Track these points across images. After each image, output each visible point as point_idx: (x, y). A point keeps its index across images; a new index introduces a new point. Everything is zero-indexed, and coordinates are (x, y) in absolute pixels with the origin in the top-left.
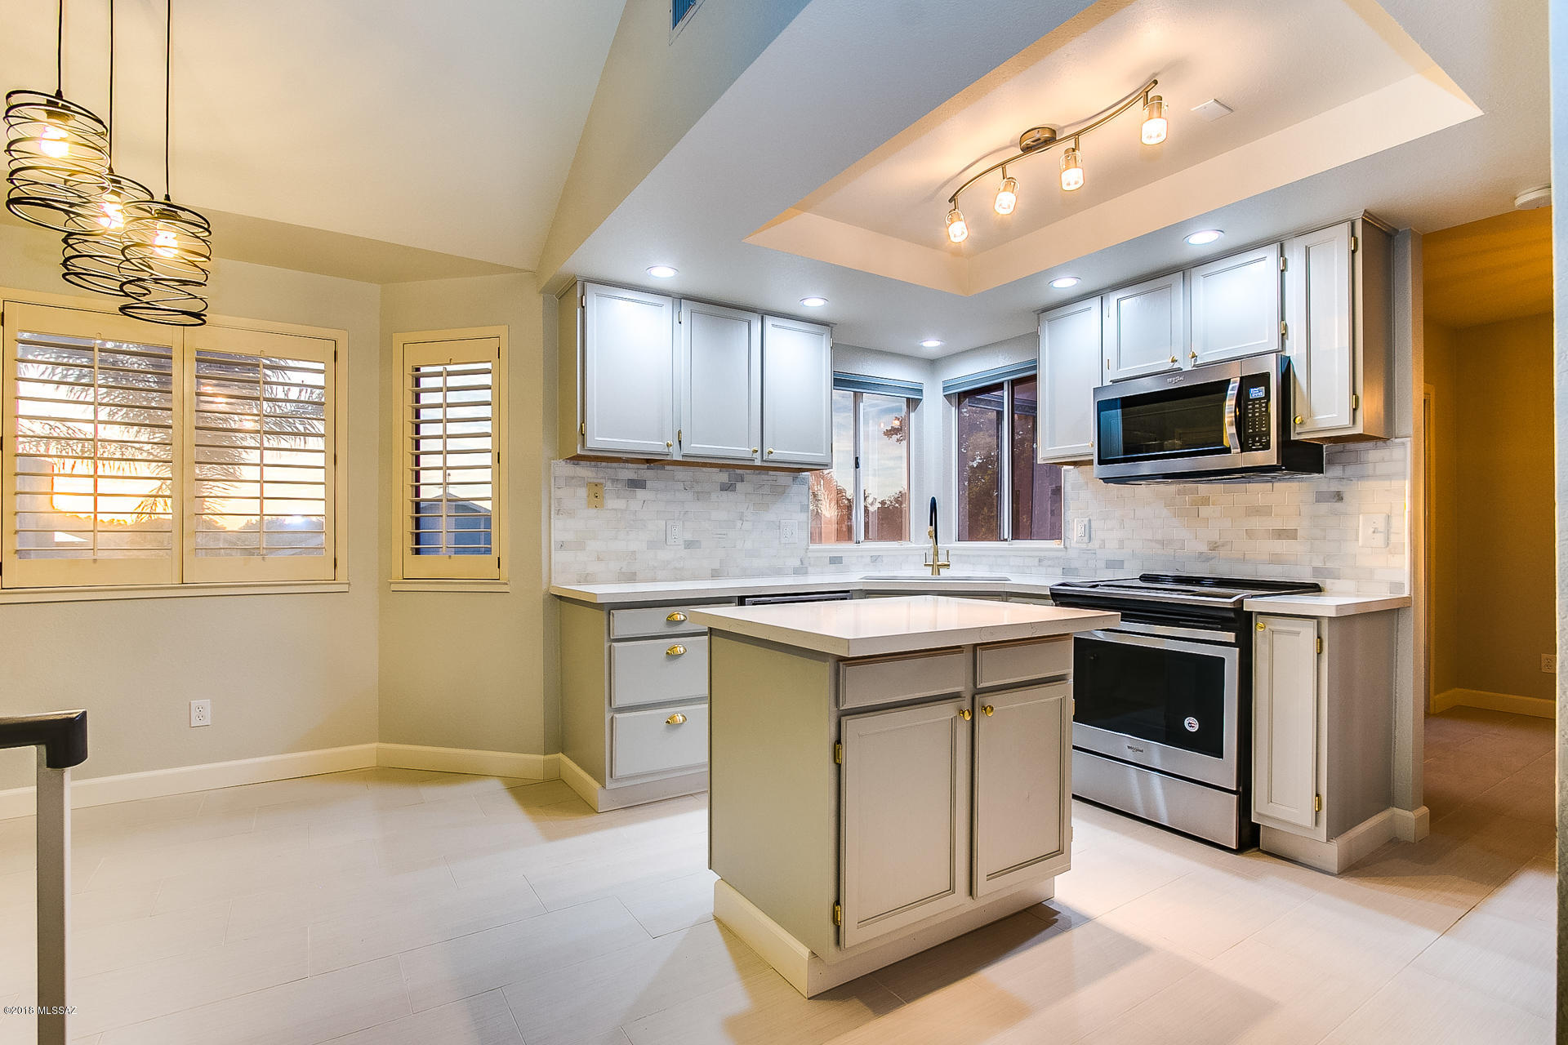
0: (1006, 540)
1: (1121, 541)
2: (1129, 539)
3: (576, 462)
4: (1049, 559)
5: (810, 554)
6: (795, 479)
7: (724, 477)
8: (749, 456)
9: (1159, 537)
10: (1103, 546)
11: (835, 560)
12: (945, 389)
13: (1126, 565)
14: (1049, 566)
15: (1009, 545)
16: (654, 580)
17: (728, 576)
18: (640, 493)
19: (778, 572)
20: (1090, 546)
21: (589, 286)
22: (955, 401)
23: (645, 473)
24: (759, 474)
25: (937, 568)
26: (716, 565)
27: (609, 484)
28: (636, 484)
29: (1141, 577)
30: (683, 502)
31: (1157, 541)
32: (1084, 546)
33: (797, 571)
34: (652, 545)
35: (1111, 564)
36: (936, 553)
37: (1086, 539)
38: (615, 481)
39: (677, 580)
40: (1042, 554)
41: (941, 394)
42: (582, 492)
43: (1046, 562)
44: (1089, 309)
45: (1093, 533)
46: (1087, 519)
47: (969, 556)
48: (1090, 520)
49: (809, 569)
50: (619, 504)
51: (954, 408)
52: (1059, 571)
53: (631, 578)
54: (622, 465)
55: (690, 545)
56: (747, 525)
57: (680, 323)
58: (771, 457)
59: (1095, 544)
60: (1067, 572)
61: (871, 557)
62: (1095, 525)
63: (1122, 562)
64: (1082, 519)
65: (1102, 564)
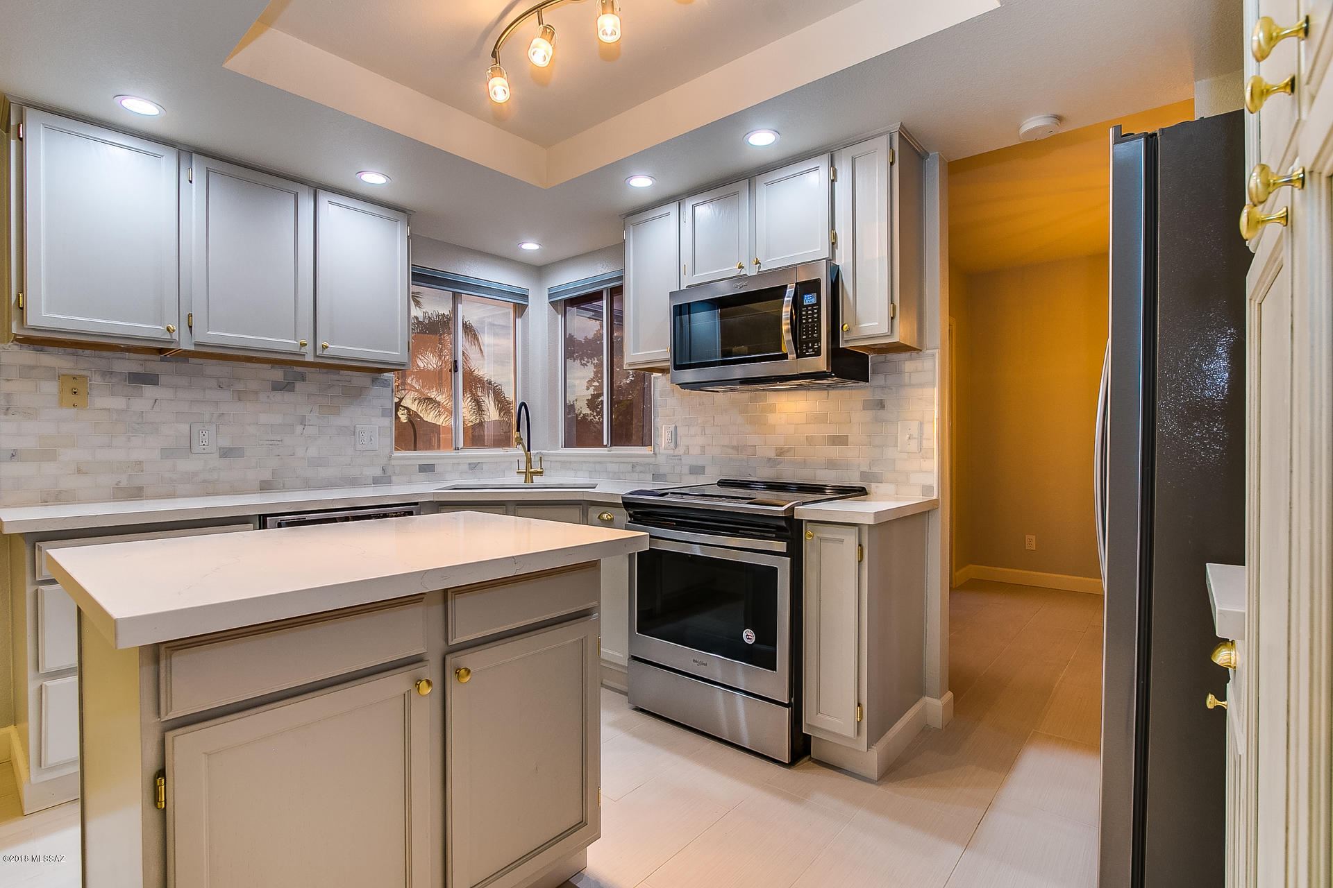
0: (606, 446)
1: (703, 447)
2: (709, 445)
3: (39, 347)
4: (641, 465)
5: (393, 462)
6: (374, 381)
7: (278, 374)
8: (296, 350)
9: (735, 443)
10: (687, 453)
11: (426, 469)
12: (550, 296)
13: (707, 471)
14: (641, 472)
15: (609, 451)
16: (172, 495)
17: (284, 488)
18: (149, 391)
19: (353, 482)
20: (677, 452)
21: (30, 113)
22: (561, 308)
23: (154, 365)
24: (327, 373)
25: (529, 475)
26: (266, 475)
27: (97, 379)
28: (141, 379)
29: (718, 482)
30: (217, 403)
31: (736, 448)
32: (671, 452)
33: (377, 481)
34: (167, 453)
35: (697, 470)
36: (529, 460)
37: (672, 445)
38: (108, 374)
39: (208, 494)
40: (633, 460)
41: (546, 301)
42: (51, 387)
43: (638, 468)
44: (668, 214)
45: (679, 439)
46: (674, 425)
47: (570, 462)
48: (676, 427)
49: (394, 478)
50: (118, 403)
51: (560, 316)
52: (650, 477)
53: (137, 494)
54: (119, 354)
55: (225, 453)
56: (310, 431)
57: (191, 182)
58: (326, 352)
59: (680, 451)
60: (656, 477)
61: (470, 464)
62: (681, 431)
63: (703, 468)
64: (669, 426)
65: (686, 470)
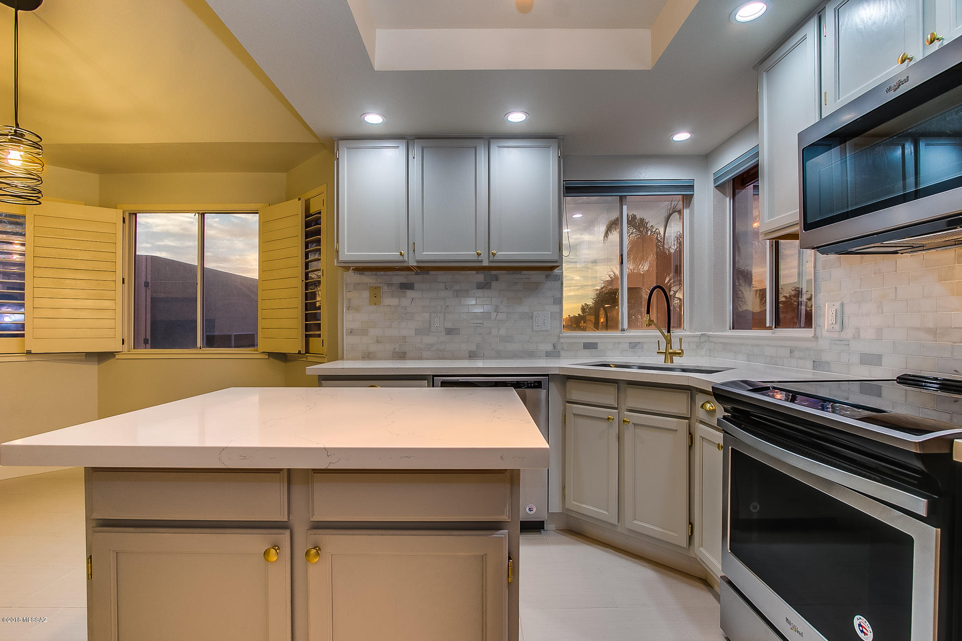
1: (879, 331)
2: (888, 327)
3: (361, 272)
4: (801, 350)
5: (562, 340)
6: (547, 277)
7: (480, 277)
8: (475, 258)
9: (931, 325)
10: (857, 336)
11: (590, 346)
12: (715, 180)
13: (885, 361)
14: (800, 358)
16: (420, 358)
17: (483, 357)
18: (410, 294)
19: (531, 355)
20: (844, 335)
21: (341, 143)
22: (729, 191)
23: (413, 278)
24: (512, 274)
25: (670, 355)
26: (473, 348)
27: (385, 288)
28: (406, 286)
29: (898, 378)
30: (444, 299)
31: (929, 331)
32: (835, 335)
33: (549, 355)
34: (419, 332)
35: (869, 359)
36: (669, 342)
37: (837, 327)
38: (390, 285)
39: (439, 358)
40: (793, 344)
41: (712, 185)
42: (366, 294)
43: (796, 354)
45: (846, 319)
46: (840, 302)
48: (842, 304)
49: (562, 353)
50: (394, 301)
51: (728, 199)
52: (810, 364)
53: (402, 356)
54: (396, 273)
55: (450, 332)
56: (502, 316)
57: (414, 158)
58: (495, 258)
59: (848, 334)
60: (817, 365)
61: (630, 343)
62: (847, 309)
63: (880, 357)
64: (833, 303)
65: (856, 359)
